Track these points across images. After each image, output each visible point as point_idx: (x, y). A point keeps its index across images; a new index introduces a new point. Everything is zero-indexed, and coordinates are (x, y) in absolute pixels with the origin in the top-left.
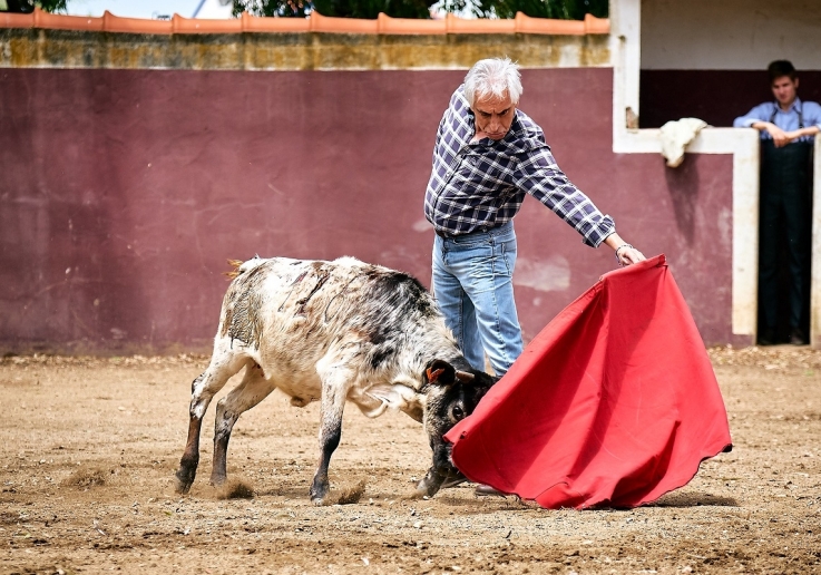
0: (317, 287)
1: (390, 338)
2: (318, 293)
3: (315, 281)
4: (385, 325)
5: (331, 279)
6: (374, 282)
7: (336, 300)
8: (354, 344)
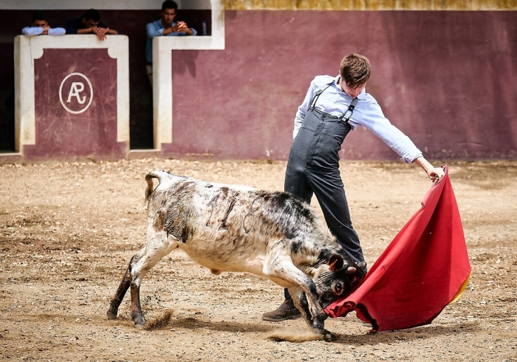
0: (230, 209)
1: (298, 235)
2: (232, 213)
3: (226, 204)
4: (290, 228)
5: (238, 203)
6: (269, 202)
7: (247, 218)
8: (278, 243)
